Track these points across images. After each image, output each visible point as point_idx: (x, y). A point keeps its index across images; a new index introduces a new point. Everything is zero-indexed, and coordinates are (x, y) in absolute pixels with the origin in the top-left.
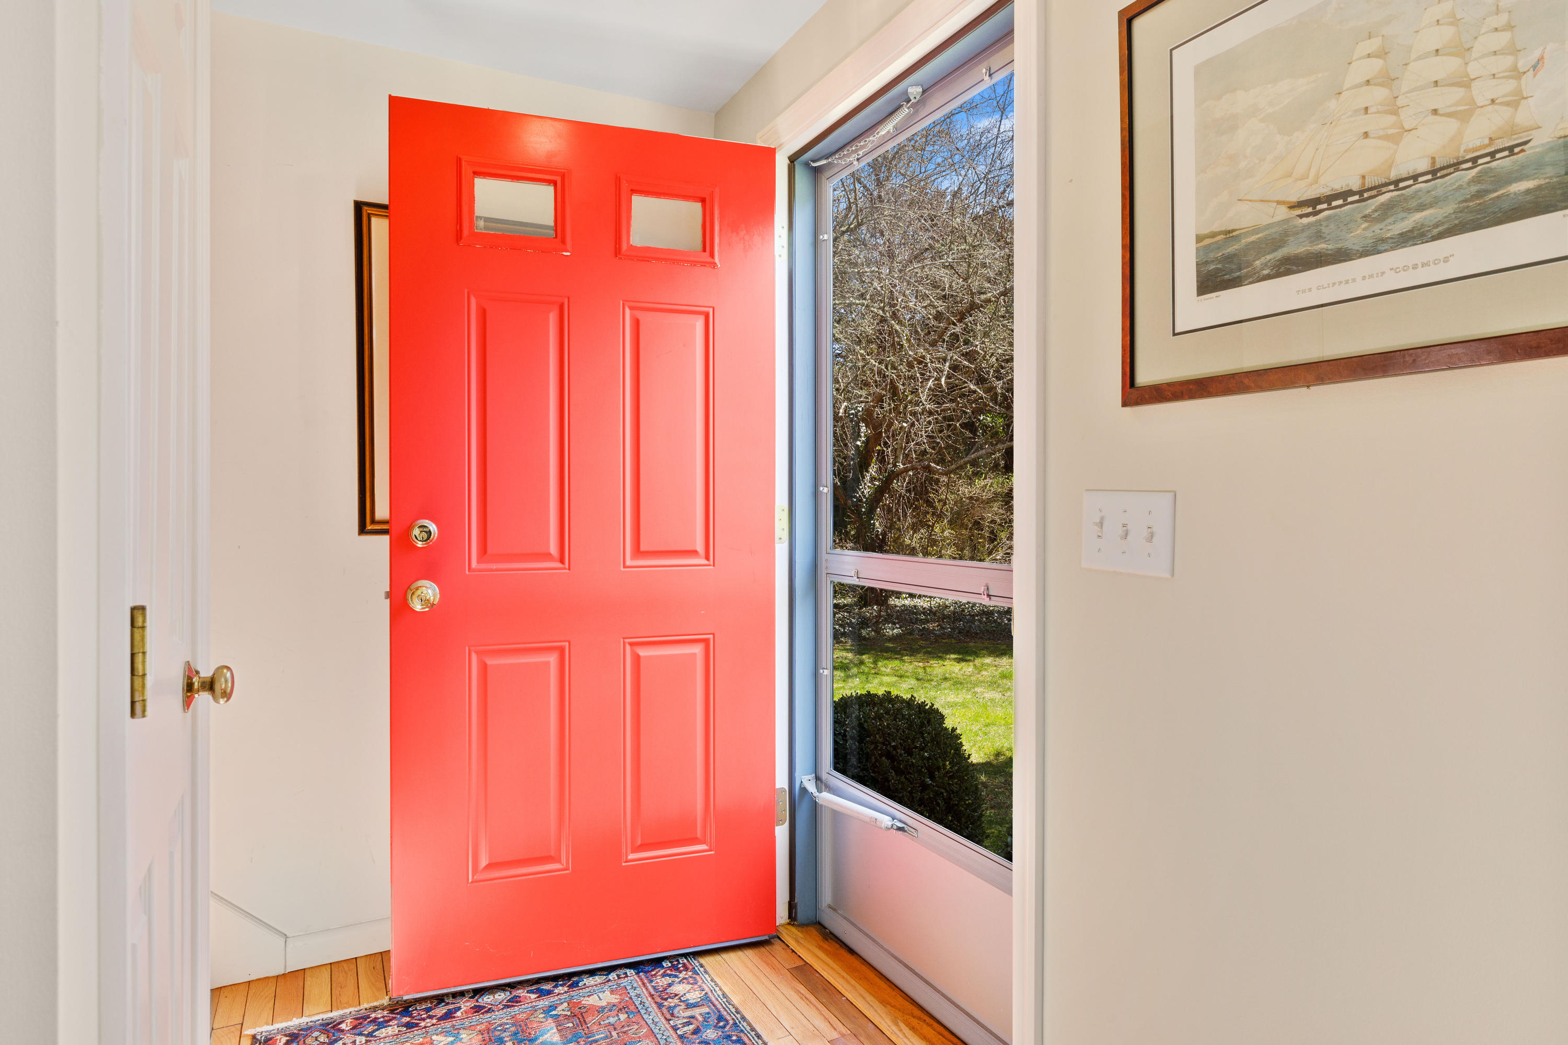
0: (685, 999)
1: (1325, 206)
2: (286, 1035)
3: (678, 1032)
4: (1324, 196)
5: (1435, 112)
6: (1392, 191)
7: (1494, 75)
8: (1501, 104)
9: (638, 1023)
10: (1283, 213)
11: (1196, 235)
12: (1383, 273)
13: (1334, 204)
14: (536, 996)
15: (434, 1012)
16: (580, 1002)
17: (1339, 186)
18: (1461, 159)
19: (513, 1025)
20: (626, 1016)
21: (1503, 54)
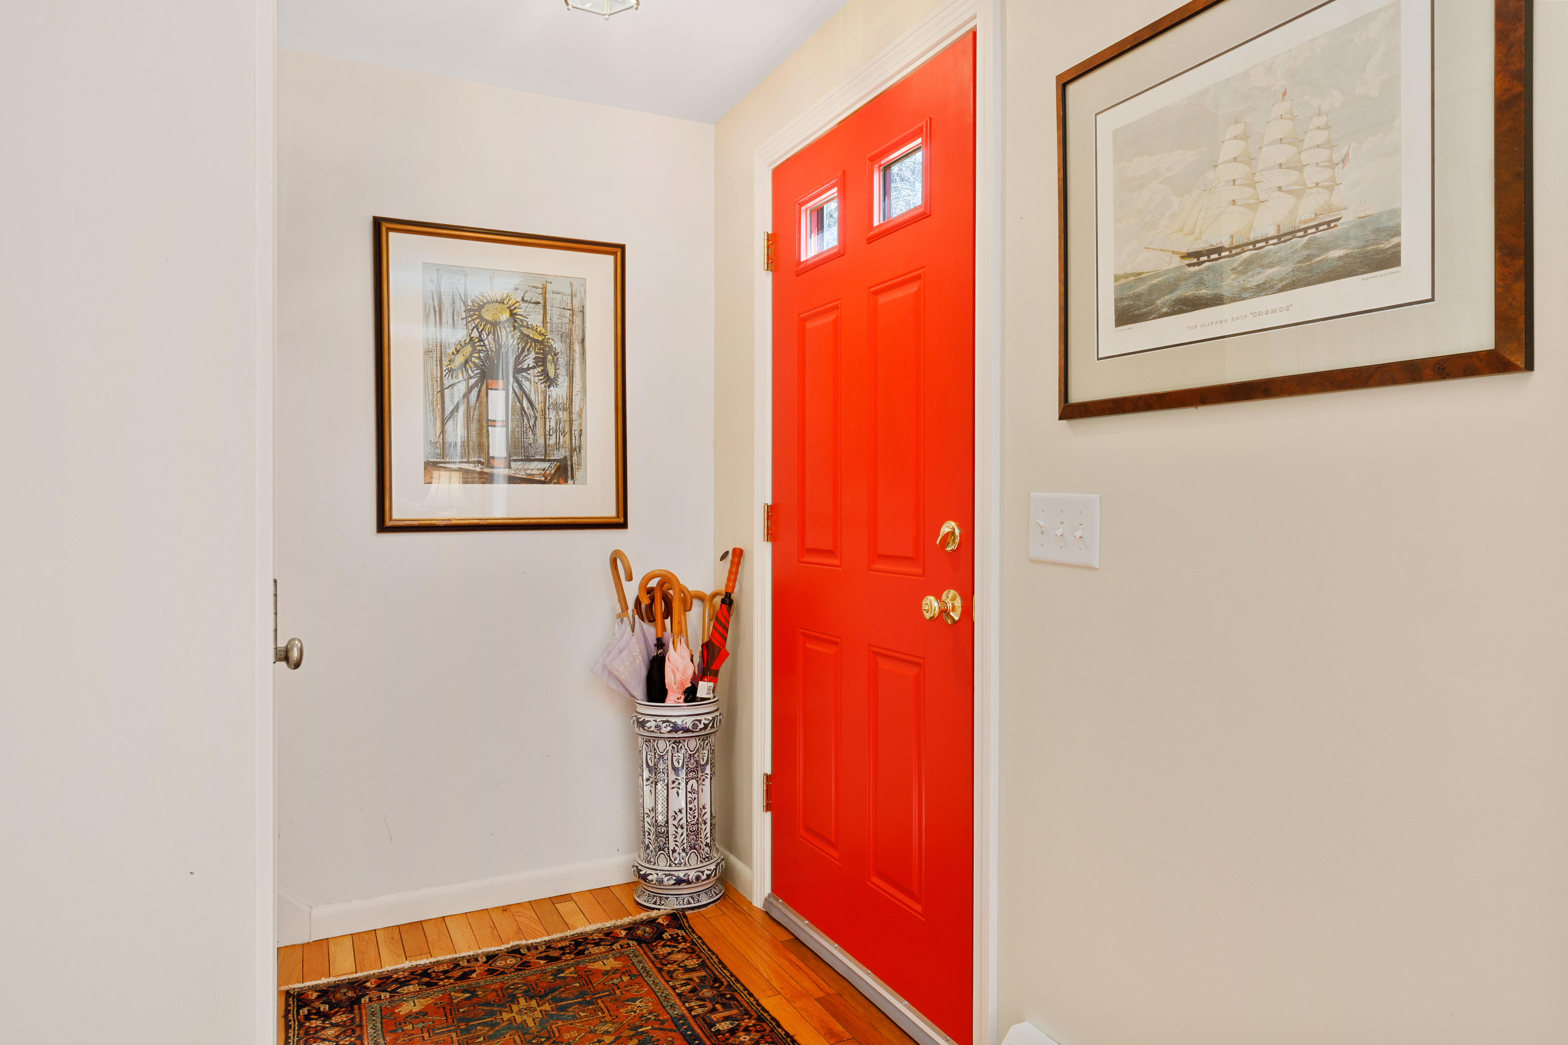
0: (684, 965)
1: (1205, 258)
2: (316, 991)
3: (677, 991)
4: (1205, 250)
5: (1280, 188)
6: (1251, 250)
7: (1318, 164)
8: (1322, 187)
9: (640, 984)
10: (1177, 262)
11: (1115, 275)
12: (1246, 316)
13: (1213, 257)
14: (545, 962)
15: (451, 974)
16: (586, 967)
17: (1215, 243)
18: (1297, 229)
19: (524, 985)
20: (629, 978)
21: (1323, 148)
